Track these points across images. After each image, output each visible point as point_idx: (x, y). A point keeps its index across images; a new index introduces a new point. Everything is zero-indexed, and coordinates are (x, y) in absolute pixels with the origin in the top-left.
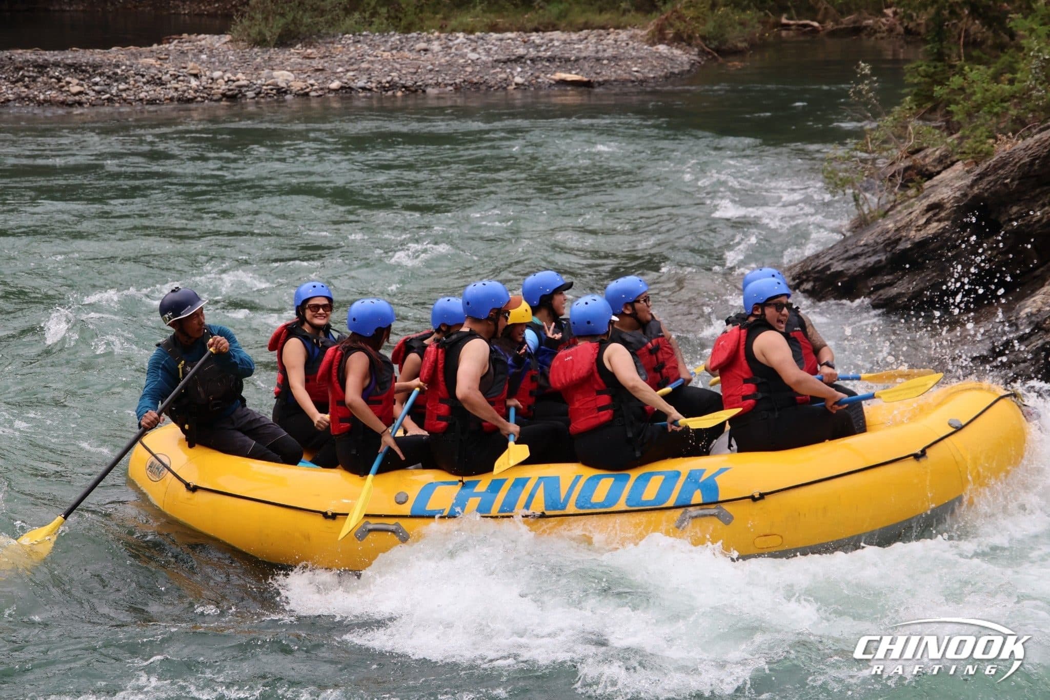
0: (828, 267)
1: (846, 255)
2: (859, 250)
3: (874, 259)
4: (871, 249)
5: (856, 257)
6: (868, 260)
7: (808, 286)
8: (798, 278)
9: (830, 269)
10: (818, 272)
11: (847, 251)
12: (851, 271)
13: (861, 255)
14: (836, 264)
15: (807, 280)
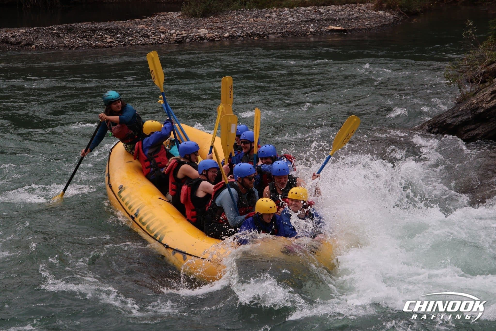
0: (445, 121)
1: (453, 116)
2: (459, 113)
3: (466, 117)
4: (465, 112)
5: (458, 116)
6: (463, 118)
7: (435, 130)
8: (431, 126)
9: (445, 122)
10: (440, 124)
11: (454, 114)
12: (455, 123)
13: (460, 115)
14: (448, 120)
15: (435, 128)
